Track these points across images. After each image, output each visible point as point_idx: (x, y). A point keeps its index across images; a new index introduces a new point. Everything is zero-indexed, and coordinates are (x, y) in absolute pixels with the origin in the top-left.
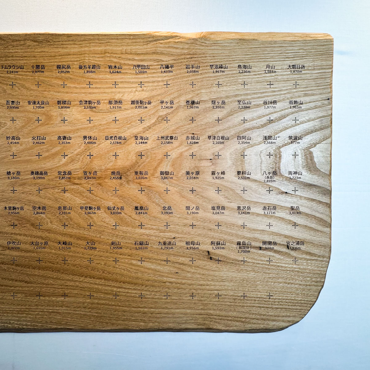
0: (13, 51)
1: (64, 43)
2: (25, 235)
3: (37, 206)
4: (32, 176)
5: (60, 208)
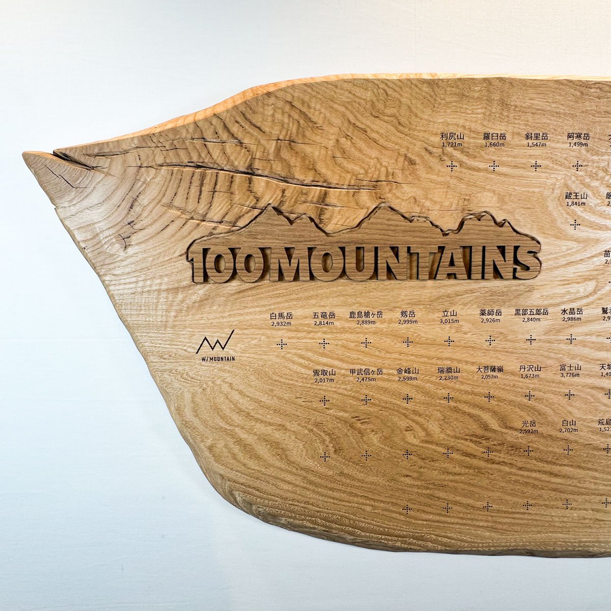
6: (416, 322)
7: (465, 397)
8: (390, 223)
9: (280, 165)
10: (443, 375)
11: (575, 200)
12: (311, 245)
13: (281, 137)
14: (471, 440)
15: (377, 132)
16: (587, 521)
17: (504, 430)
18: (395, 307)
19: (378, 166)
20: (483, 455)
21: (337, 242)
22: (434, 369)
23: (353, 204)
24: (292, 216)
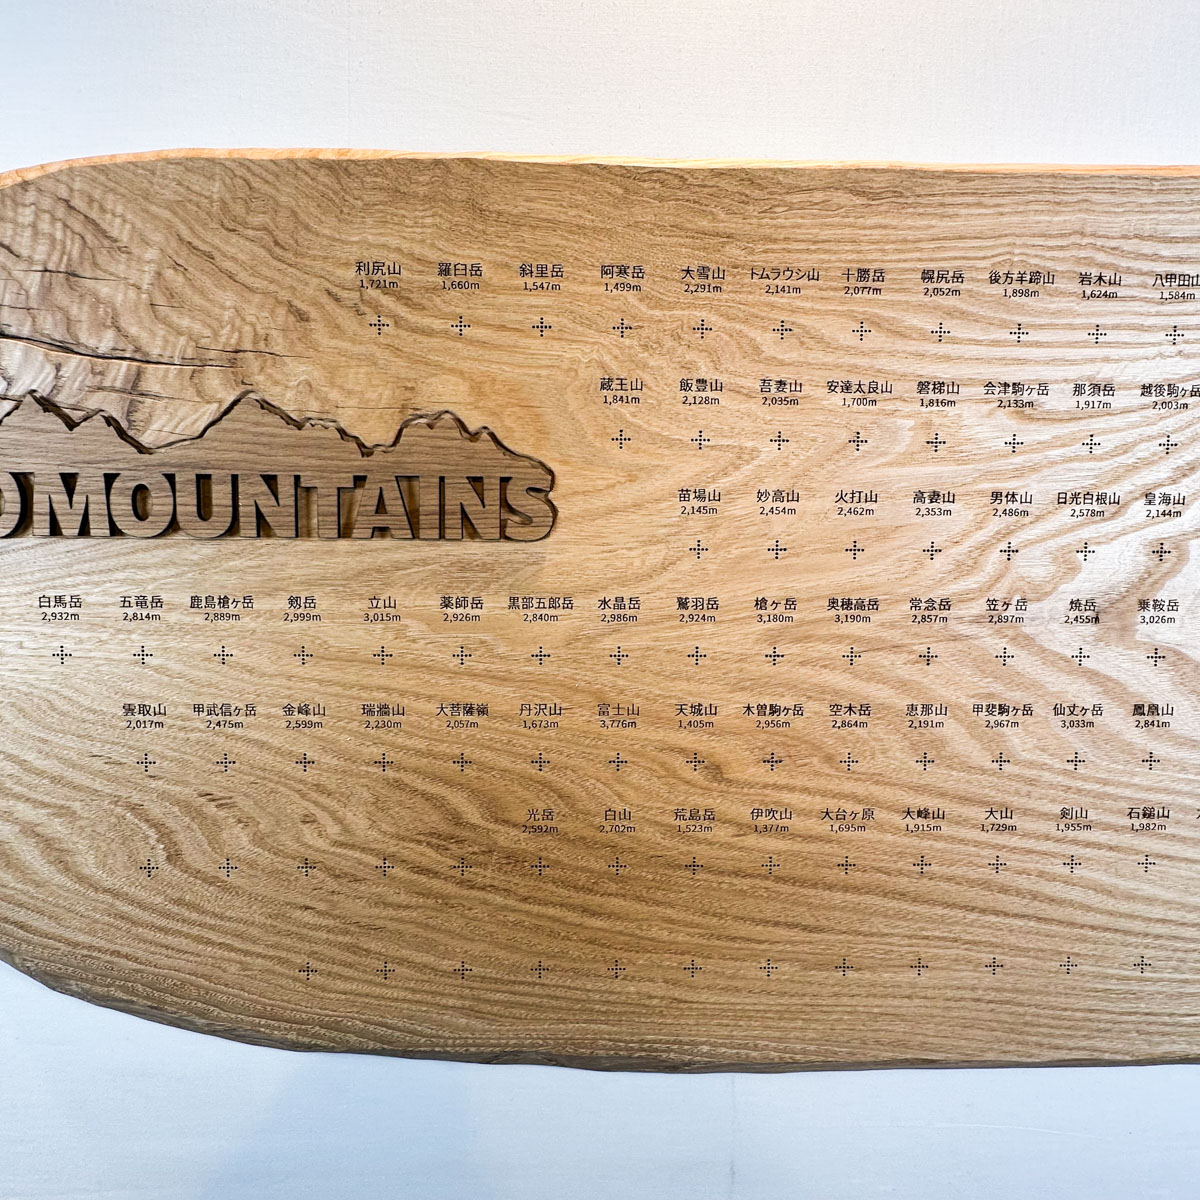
0: (787, 223)
1: (948, 200)
2: (805, 790)
3: (845, 703)
4: (833, 612)
5: (912, 708)
6: (318, 617)
7: (414, 761)
8: (259, 429)
9: (49, 318)
10: (372, 719)
11: (620, 393)
12: (110, 469)
13: (51, 266)
14: (428, 843)
15: (234, 259)
16: (655, 1002)
17: (491, 826)
18: (277, 589)
19: (238, 322)
20: (453, 872)
21: (160, 465)
22: (356, 707)
23: (190, 393)
24: (76, 415)
